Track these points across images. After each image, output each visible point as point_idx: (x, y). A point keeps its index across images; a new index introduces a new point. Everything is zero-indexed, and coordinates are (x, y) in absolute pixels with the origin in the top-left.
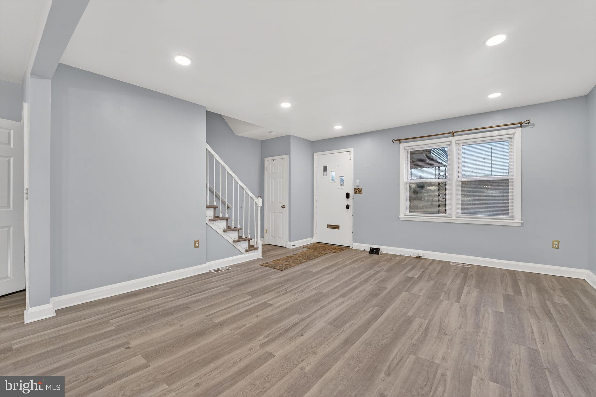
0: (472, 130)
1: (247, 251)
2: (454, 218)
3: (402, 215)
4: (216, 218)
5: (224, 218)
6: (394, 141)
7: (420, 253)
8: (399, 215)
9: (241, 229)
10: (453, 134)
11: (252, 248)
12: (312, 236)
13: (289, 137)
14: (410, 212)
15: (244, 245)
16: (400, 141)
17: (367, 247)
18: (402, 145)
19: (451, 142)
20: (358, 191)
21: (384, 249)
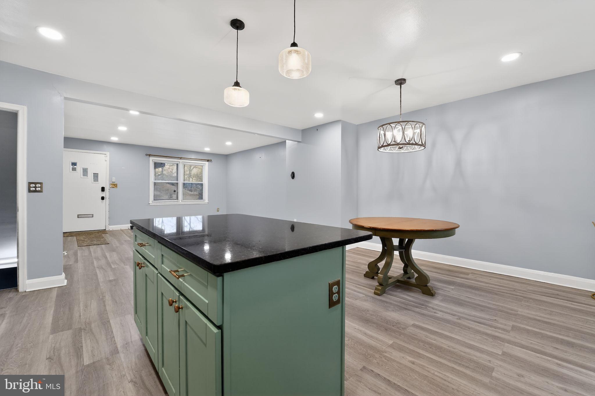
0: (190, 159)
2: (180, 202)
3: (151, 202)
6: (147, 155)
8: (149, 202)
10: (181, 158)
16: (150, 155)
18: (151, 158)
19: (180, 162)
20: (114, 185)
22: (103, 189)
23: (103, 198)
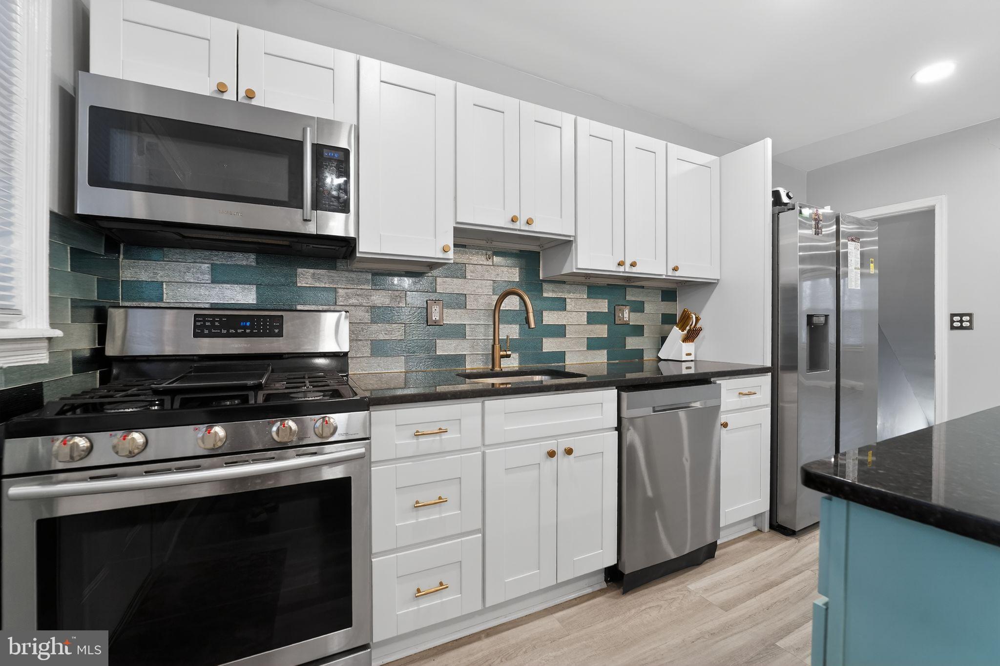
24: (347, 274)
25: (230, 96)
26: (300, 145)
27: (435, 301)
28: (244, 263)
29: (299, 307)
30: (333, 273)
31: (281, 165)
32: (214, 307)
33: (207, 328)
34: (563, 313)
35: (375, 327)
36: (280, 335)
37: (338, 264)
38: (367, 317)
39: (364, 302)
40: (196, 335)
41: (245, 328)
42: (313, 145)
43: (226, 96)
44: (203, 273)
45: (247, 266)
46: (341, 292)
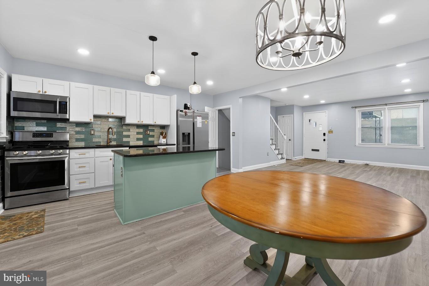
0: (397, 103)
1: (281, 159)
2: (386, 145)
3: (357, 144)
4: (272, 144)
5: (274, 144)
6: (353, 107)
7: (368, 162)
9: (279, 149)
10: (386, 105)
11: (282, 158)
12: (302, 155)
13: (293, 106)
14: (362, 142)
15: (280, 156)
16: (356, 107)
17: (337, 160)
18: (357, 110)
19: (385, 108)
20: (330, 132)
21: (347, 161)
22: (324, 134)
23: (324, 140)
24: (69, 124)
25: (41, 93)
26: (56, 102)
27: (92, 130)
28: (44, 122)
29: (57, 131)
30: (65, 124)
31: (53, 105)
32: (36, 131)
33: (36, 136)
34: (129, 132)
35: (76, 135)
36: (52, 137)
37: (67, 122)
38: (75, 133)
39: (73, 130)
40: (33, 137)
41: (44, 136)
42: (59, 102)
43: (40, 93)
44: (34, 124)
45: (44, 123)
46: (67, 128)
